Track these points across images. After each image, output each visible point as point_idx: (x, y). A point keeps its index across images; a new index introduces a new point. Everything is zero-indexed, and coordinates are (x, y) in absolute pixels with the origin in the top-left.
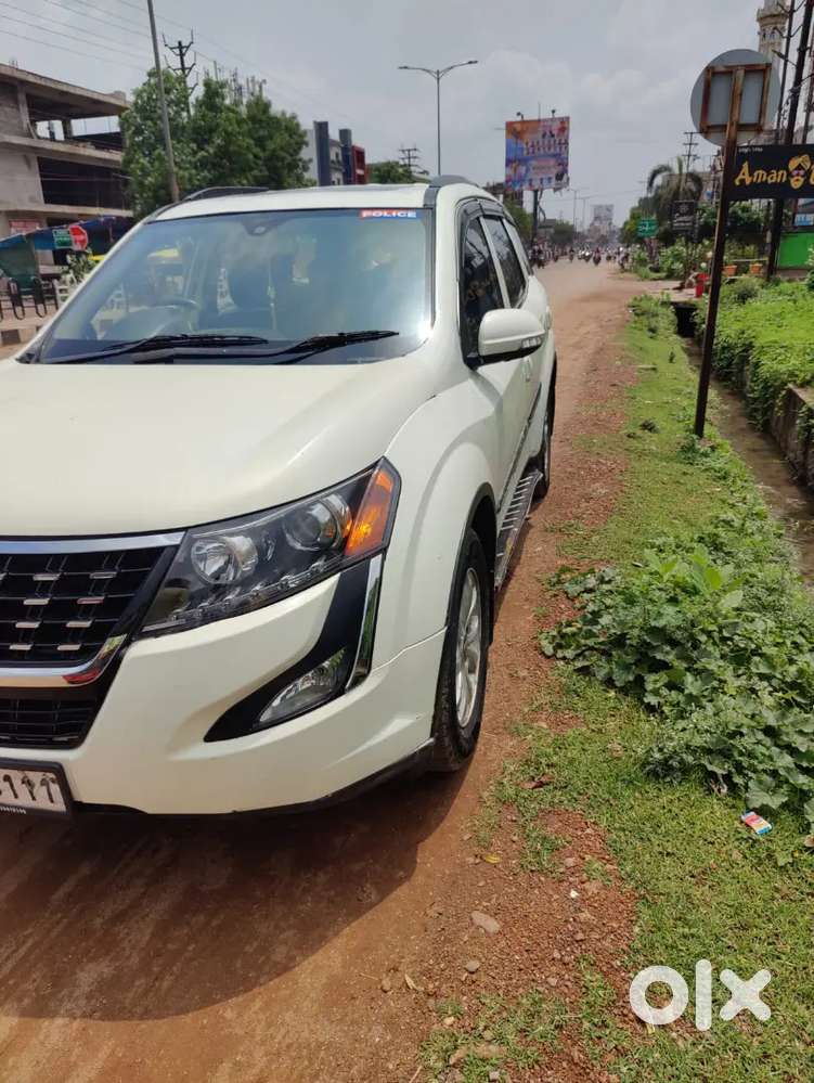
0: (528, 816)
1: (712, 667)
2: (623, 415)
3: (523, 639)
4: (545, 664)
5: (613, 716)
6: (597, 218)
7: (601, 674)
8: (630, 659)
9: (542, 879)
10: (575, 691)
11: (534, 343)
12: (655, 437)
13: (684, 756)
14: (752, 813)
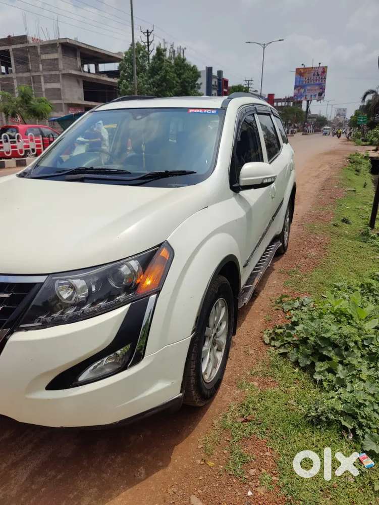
0: (236, 439)
1: (355, 362)
2: (333, 214)
3: (256, 333)
4: (264, 348)
5: (296, 383)
6: (338, 115)
7: (293, 359)
8: (309, 352)
9: (234, 480)
10: (277, 367)
11: (270, 180)
12: (348, 226)
13: (329, 415)
14: (364, 454)
